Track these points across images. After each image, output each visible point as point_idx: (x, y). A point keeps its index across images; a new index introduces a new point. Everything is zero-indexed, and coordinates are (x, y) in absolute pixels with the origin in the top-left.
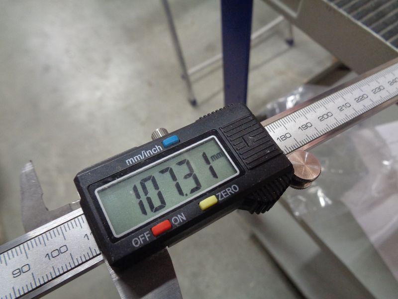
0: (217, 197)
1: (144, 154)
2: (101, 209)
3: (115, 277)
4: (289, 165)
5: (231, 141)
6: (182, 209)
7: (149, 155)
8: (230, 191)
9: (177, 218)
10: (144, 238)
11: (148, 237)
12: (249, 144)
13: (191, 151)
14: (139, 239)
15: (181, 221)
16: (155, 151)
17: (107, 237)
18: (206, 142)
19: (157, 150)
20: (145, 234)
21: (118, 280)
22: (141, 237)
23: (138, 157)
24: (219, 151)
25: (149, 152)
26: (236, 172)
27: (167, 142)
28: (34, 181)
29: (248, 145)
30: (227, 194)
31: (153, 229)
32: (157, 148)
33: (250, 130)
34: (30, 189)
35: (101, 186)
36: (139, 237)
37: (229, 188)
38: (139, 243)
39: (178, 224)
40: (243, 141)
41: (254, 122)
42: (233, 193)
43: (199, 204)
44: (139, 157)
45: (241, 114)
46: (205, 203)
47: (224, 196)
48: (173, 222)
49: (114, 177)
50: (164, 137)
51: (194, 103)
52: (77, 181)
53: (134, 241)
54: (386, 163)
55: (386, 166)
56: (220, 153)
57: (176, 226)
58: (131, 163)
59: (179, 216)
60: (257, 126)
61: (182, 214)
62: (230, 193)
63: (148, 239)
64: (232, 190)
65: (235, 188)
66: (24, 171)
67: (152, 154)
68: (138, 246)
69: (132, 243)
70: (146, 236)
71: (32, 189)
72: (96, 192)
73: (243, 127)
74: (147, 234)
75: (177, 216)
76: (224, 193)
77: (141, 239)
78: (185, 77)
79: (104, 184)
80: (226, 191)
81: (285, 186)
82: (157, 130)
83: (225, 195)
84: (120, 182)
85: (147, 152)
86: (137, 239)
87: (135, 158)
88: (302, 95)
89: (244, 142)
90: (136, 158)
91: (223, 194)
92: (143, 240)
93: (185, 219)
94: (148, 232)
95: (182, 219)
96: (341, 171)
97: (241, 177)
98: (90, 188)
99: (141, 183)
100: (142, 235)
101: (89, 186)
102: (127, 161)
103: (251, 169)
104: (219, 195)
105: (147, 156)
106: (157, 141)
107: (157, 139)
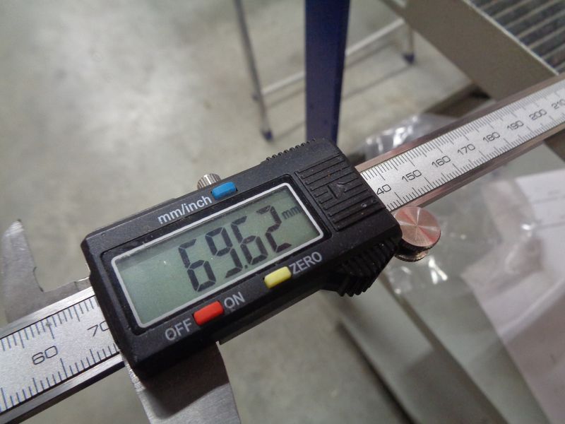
0: (291, 269)
1: (185, 209)
2: (120, 286)
3: (139, 387)
4: (394, 225)
5: (312, 191)
6: (239, 286)
7: (192, 210)
8: (310, 261)
9: (232, 299)
10: (182, 328)
11: (189, 327)
12: (337, 195)
13: (253, 205)
14: (175, 329)
15: (238, 303)
16: (201, 203)
17: (128, 326)
18: (276, 192)
19: (203, 202)
20: (184, 322)
21: (144, 391)
22: (179, 327)
23: (175, 212)
24: (294, 205)
25: (193, 206)
26: (319, 234)
27: (218, 191)
28: (22, 249)
29: (335, 196)
30: (305, 265)
31: (196, 314)
32: (204, 199)
33: (338, 175)
34: (17, 260)
35: (120, 254)
36: (176, 326)
37: (308, 257)
38: (175, 335)
39: (233, 308)
40: (329, 190)
41: (344, 165)
42: (314, 263)
43: (264, 279)
44: (178, 212)
45: (326, 154)
46: (273, 278)
47: (301, 268)
48: (226, 304)
49: (140, 240)
50: (214, 185)
51: (268, 136)
52: (85, 246)
53: (168, 333)
54: (526, 227)
55: (526, 231)
56: (296, 207)
57: (229, 310)
58: (166, 221)
59: (234, 296)
60: (349, 170)
61: (239, 293)
62: (310, 263)
63: (188, 330)
64: (312, 260)
65: (317, 257)
66: (8, 235)
67: (197, 208)
68: (173, 339)
69: (164, 335)
70: (186, 326)
71: (20, 261)
72: (113, 262)
73: (329, 171)
74: (187, 323)
75: (232, 297)
76: (300, 263)
77: (178, 330)
78: (258, 97)
79: (125, 251)
80: (303, 262)
81: (388, 255)
82: (206, 176)
83: (303, 267)
84: (149, 248)
85: (190, 205)
86: (172, 329)
87: (171, 213)
88: (416, 127)
89: (330, 193)
90: (174, 214)
91: (299, 266)
92: (181, 331)
93: (243, 300)
94: (189, 319)
95: (239, 301)
96: (463, 237)
97: (326, 242)
98: (104, 256)
99: (180, 250)
100: (180, 324)
101: (102, 254)
102: (159, 218)
103: (340, 230)
104: (292, 267)
105: (189, 211)
106: (204, 190)
107: (205, 188)
